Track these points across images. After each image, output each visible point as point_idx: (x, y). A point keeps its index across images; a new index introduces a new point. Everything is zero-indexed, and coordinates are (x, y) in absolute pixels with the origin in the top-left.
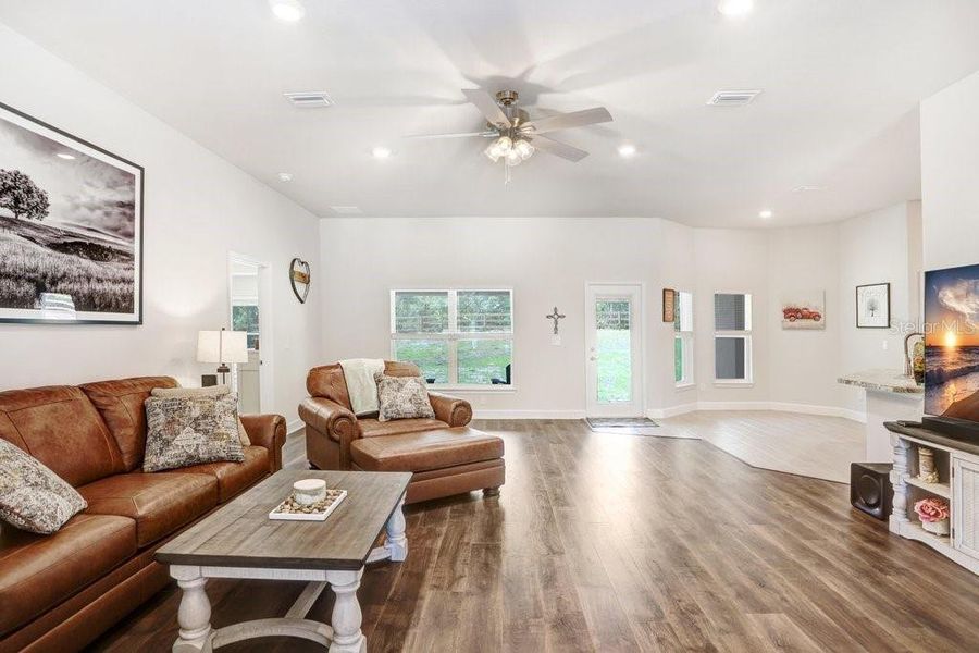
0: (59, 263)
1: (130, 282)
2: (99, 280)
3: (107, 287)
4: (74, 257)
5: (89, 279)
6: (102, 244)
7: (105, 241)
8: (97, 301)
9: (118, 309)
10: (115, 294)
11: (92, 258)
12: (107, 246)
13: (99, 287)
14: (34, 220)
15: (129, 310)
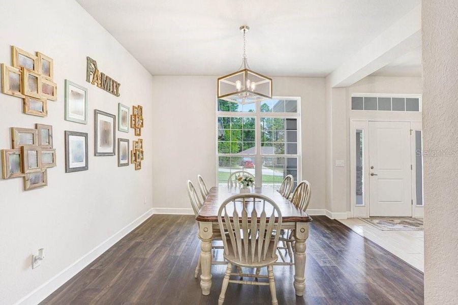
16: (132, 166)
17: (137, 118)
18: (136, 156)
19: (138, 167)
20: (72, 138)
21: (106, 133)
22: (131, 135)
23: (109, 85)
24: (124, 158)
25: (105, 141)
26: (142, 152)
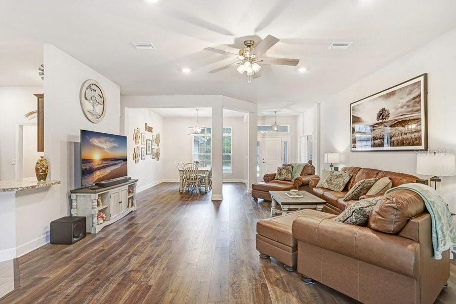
0: (392, 131)
1: (419, 131)
2: (405, 134)
3: (409, 136)
4: (397, 127)
5: (402, 134)
6: (406, 119)
7: (407, 117)
8: (405, 142)
9: (414, 144)
10: (412, 138)
11: (403, 126)
12: (408, 119)
13: (405, 137)
14: (387, 120)
15: (420, 144)
17: (158, 139)
18: (158, 155)
19: (158, 159)
20: (142, 149)
21: (149, 147)
22: (156, 147)
23: (150, 129)
24: (154, 155)
25: (149, 151)
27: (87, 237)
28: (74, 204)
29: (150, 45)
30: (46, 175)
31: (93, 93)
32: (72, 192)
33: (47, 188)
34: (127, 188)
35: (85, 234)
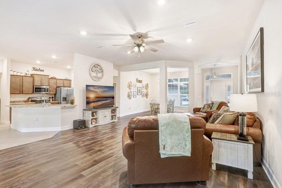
16: (145, 97)
17: (147, 86)
18: (147, 95)
19: (147, 97)
20: (134, 92)
21: (139, 91)
22: (145, 91)
23: (140, 82)
24: (143, 95)
25: (139, 93)
26: (148, 94)
27: (86, 129)
28: (84, 115)
29: (103, 47)
30: (73, 103)
31: (96, 69)
32: (84, 110)
33: (74, 107)
34: (111, 111)
35: (85, 127)
